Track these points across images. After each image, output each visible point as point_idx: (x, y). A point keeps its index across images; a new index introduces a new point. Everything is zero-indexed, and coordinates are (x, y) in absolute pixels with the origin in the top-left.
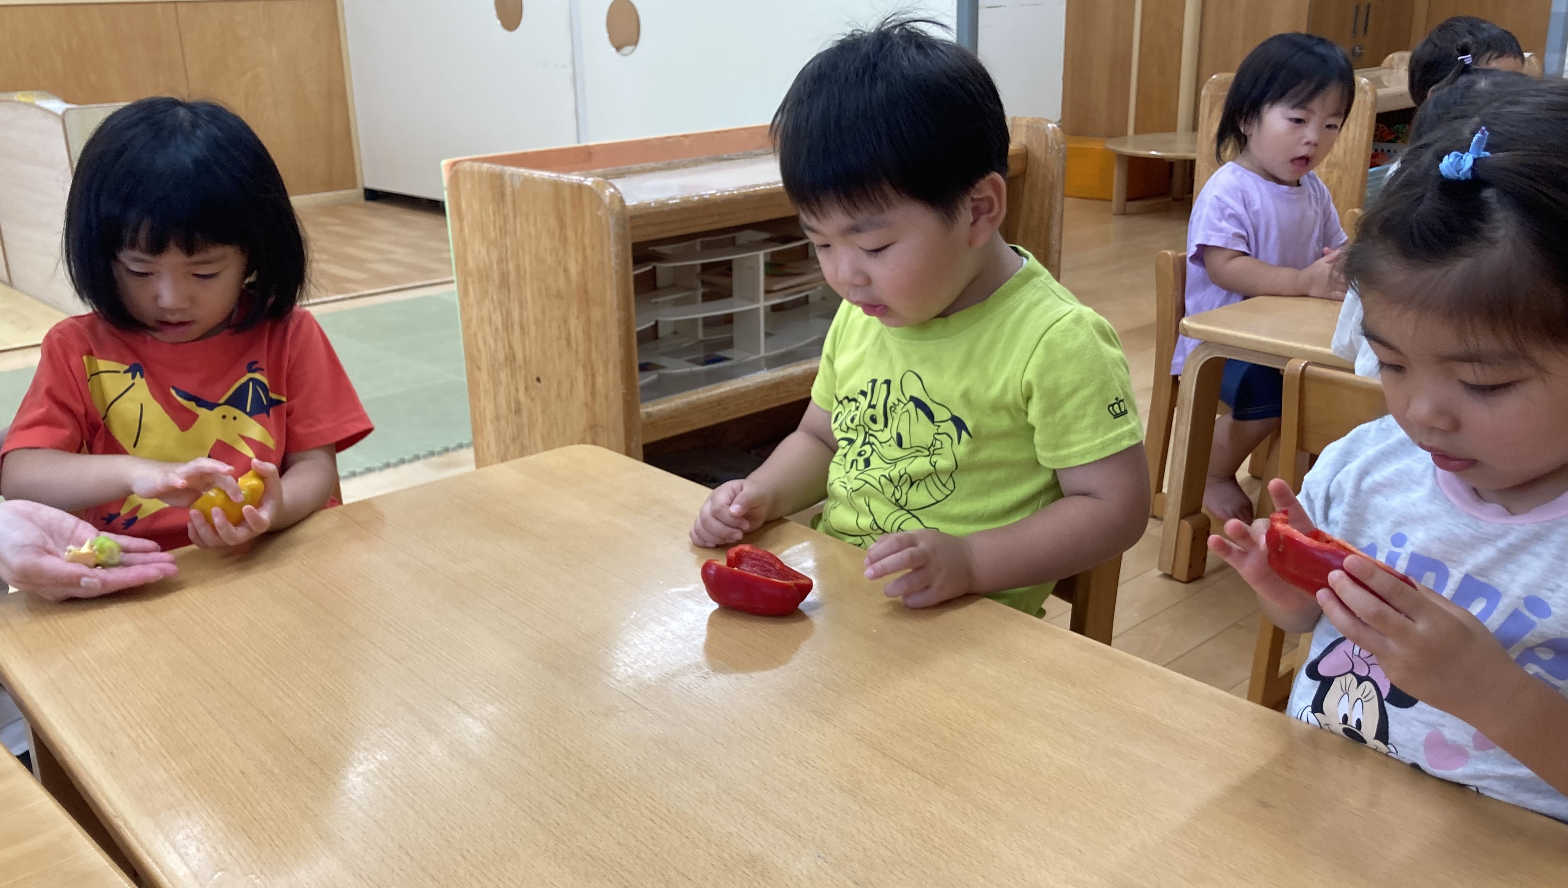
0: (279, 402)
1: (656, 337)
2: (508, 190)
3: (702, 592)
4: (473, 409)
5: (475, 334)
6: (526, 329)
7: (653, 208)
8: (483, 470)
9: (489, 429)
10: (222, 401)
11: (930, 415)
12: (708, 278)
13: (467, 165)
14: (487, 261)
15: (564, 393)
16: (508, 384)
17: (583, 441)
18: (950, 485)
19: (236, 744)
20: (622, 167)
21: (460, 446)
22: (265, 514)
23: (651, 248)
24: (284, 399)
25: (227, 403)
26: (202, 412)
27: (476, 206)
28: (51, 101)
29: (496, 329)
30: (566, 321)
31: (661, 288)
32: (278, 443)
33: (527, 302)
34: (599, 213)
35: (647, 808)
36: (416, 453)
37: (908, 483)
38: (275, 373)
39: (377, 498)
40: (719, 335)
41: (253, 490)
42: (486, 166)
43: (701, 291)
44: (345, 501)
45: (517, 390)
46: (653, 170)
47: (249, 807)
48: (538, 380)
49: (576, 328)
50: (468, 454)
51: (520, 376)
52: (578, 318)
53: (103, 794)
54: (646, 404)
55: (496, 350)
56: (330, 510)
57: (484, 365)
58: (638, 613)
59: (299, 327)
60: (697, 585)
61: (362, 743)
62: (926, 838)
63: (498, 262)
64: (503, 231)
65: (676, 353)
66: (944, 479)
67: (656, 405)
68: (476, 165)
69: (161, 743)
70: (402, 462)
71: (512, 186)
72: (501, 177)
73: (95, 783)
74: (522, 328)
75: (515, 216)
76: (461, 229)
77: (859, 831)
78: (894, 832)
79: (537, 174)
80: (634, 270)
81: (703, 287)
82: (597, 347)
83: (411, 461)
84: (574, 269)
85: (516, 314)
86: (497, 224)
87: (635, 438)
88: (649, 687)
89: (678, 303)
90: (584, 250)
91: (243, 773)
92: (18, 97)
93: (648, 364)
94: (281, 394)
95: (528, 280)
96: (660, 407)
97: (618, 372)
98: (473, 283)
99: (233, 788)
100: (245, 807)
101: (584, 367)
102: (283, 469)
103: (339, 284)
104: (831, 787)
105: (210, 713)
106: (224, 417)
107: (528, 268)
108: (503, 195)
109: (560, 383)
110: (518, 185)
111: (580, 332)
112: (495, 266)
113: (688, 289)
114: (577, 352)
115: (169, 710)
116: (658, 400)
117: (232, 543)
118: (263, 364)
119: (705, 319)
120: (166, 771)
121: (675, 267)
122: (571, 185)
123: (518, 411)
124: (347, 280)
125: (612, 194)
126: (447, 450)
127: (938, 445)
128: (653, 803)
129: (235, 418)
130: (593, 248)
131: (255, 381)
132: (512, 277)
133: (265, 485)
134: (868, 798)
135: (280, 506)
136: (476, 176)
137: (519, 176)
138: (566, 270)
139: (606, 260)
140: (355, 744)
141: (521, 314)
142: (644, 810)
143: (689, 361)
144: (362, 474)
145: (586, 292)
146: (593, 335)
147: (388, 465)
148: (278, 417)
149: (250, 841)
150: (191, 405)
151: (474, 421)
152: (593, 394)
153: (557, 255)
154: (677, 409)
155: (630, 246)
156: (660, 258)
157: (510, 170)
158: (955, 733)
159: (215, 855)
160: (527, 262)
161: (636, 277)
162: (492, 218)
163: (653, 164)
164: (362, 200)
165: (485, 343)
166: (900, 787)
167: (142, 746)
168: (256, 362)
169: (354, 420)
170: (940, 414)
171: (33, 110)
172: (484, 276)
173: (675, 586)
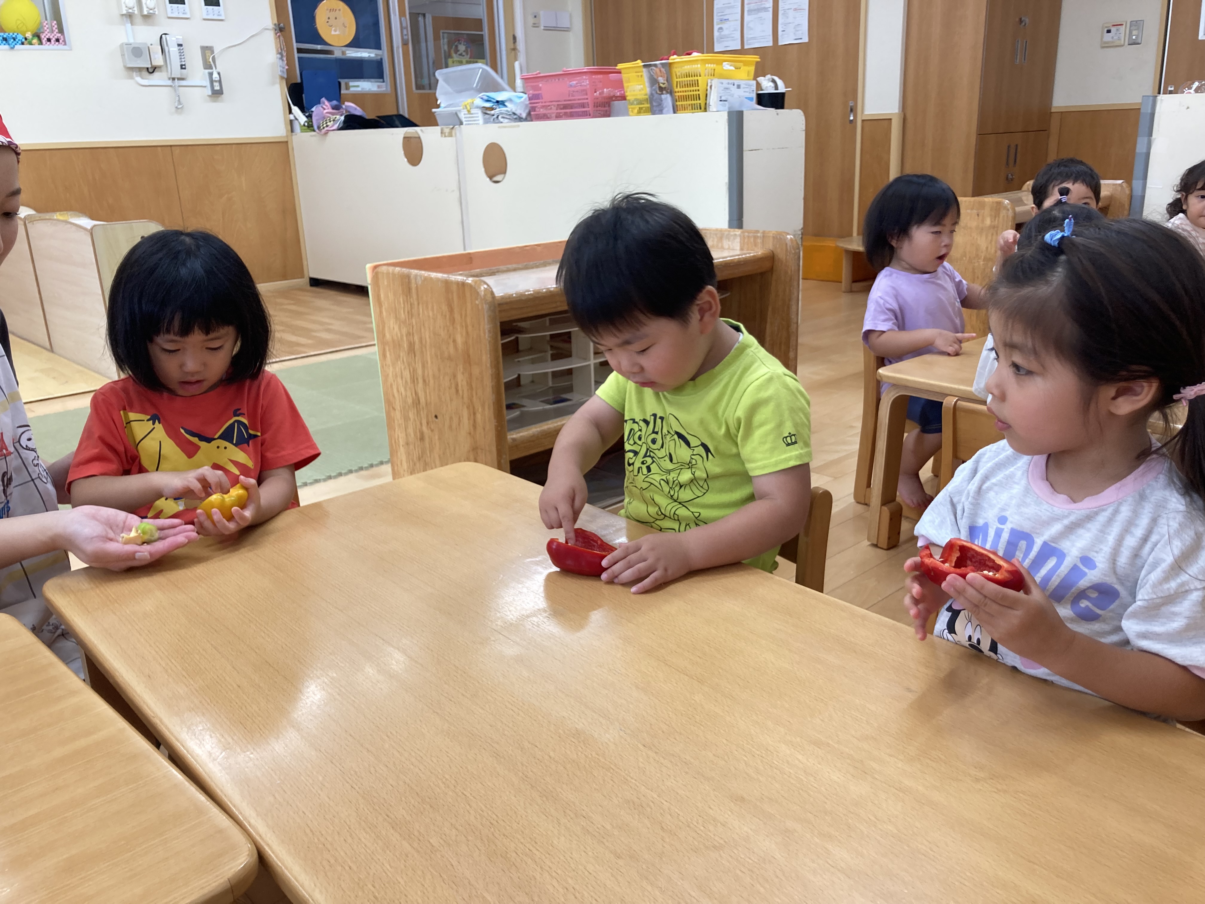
0: (256, 436)
1: (519, 385)
2: (413, 286)
3: (548, 561)
4: (390, 437)
5: (391, 385)
6: (427, 381)
7: (514, 297)
8: (397, 481)
9: (402, 451)
10: (216, 437)
11: (688, 443)
12: (555, 344)
13: (384, 269)
14: (399, 335)
15: (454, 426)
16: (415, 420)
17: (468, 460)
18: (705, 486)
19: (233, 667)
20: (494, 268)
21: (382, 463)
22: (248, 513)
23: (515, 324)
24: (259, 434)
25: (219, 438)
26: (202, 444)
27: (391, 296)
28: (82, 218)
29: (406, 382)
30: (455, 376)
31: (521, 351)
32: (255, 465)
33: (427, 363)
34: (477, 302)
35: (509, 702)
36: (350, 468)
37: (679, 486)
38: (252, 417)
39: (324, 501)
40: (562, 383)
41: (240, 497)
42: (398, 269)
43: (550, 352)
44: (302, 503)
45: (421, 424)
46: (515, 270)
47: (244, 708)
48: (436, 417)
49: (462, 380)
50: (387, 468)
51: (423, 414)
52: (463, 373)
53: (144, 702)
54: (512, 432)
55: (406, 396)
56: (292, 510)
57: (398, 407)
58: (504, 576)
59: (268, 384)
60: (544, 556)
61: (319, 665)
62: (691, 716)
63: (407, 335)
64: (410, 314)
65: (533, 396)
66: (701, 483)
67: (519, 433)
68: (391, 269)
69: (182, 668)
70: (340, 474)
71: (416, 283)
72: (408, 276)
73: (139, 696)
74: (424, 381)
75: (418, 304)
76: (381, 312)
77: (647, 713)
78: (670, 713)
79: (433, 275)
80: (502, 340)
81: (551, 350)
82: (476, 394)
83: (346, 474)
84: (460, 340)
85: (420, 372)
86: (406, 309)
87: (504, 456)
88: (511, 624)
89: (533, 362)
90: (467, 327)
91: (239, 687)
92: (57, 216)
93: (514, 404)
94: (258, 431)
95: (428, 347)
96: (521, 434)
97: (492, 410)
98: (389, 350)
99: (233, 696)
100: (241, 708)
101: (468, 408)
102: (260, 482)
103: (293, 348)
104: (630, 685)
105: (215, 648)
106: (218, 447)
107: (428, 340)
108: (410, 289)
109: (451, 418)
110: (420, 283)
111: (465, 383)
112: (405, 338)
113: (541, 352)
114: (463, 397)
115: (188, 647)
116: (520, 430)
117: (227, 533)
118: (245, 411)
119: (553, 372)
120: (187, 687)
121: (531, 337)
122: (458, 283)
123: (422, 439)
124: (298, 344)
125: (485, 289)
126: (372, 466)
127: (694, 462)
128: (513, 699)
129: (225, 448)
130: (473, 326)
131: (239, 422)
132: (417, 346)
133: (248, 493)
134: (654, 692)
135: (258, 508)
136: (391, 276)
137: (421, 276)
138: (454, 341)
139: (482, 334)
140: (314, 666)
141: (423, 372)
142: (507, 704)
143: (542, 401)
144: (311, 484)
145: (469, 356)
146: (474, 386)
147: (330, 478)
148: (255, 446)
149: (246, 731)
150: (195, 440)
151: (391, 445)
152: (475, 426)
153: (448, 331)
154: (533, 436)
155: (499, 324)
156: (520, 331)
157: (414, 272)
158: (712, 650)
159: (223, 740)
160: (427, 335)
161: (502, 344)
162: (402, 305)
163: (514, 266)
164: (308, 287)
165: (398, 391)
166: (675, 685)
167: (170, 671)
168: (240, 409)
169: (307, 447)
170: (694, 442)
171: (69, 226)
172: (397, 345)
173: (529, 557)
